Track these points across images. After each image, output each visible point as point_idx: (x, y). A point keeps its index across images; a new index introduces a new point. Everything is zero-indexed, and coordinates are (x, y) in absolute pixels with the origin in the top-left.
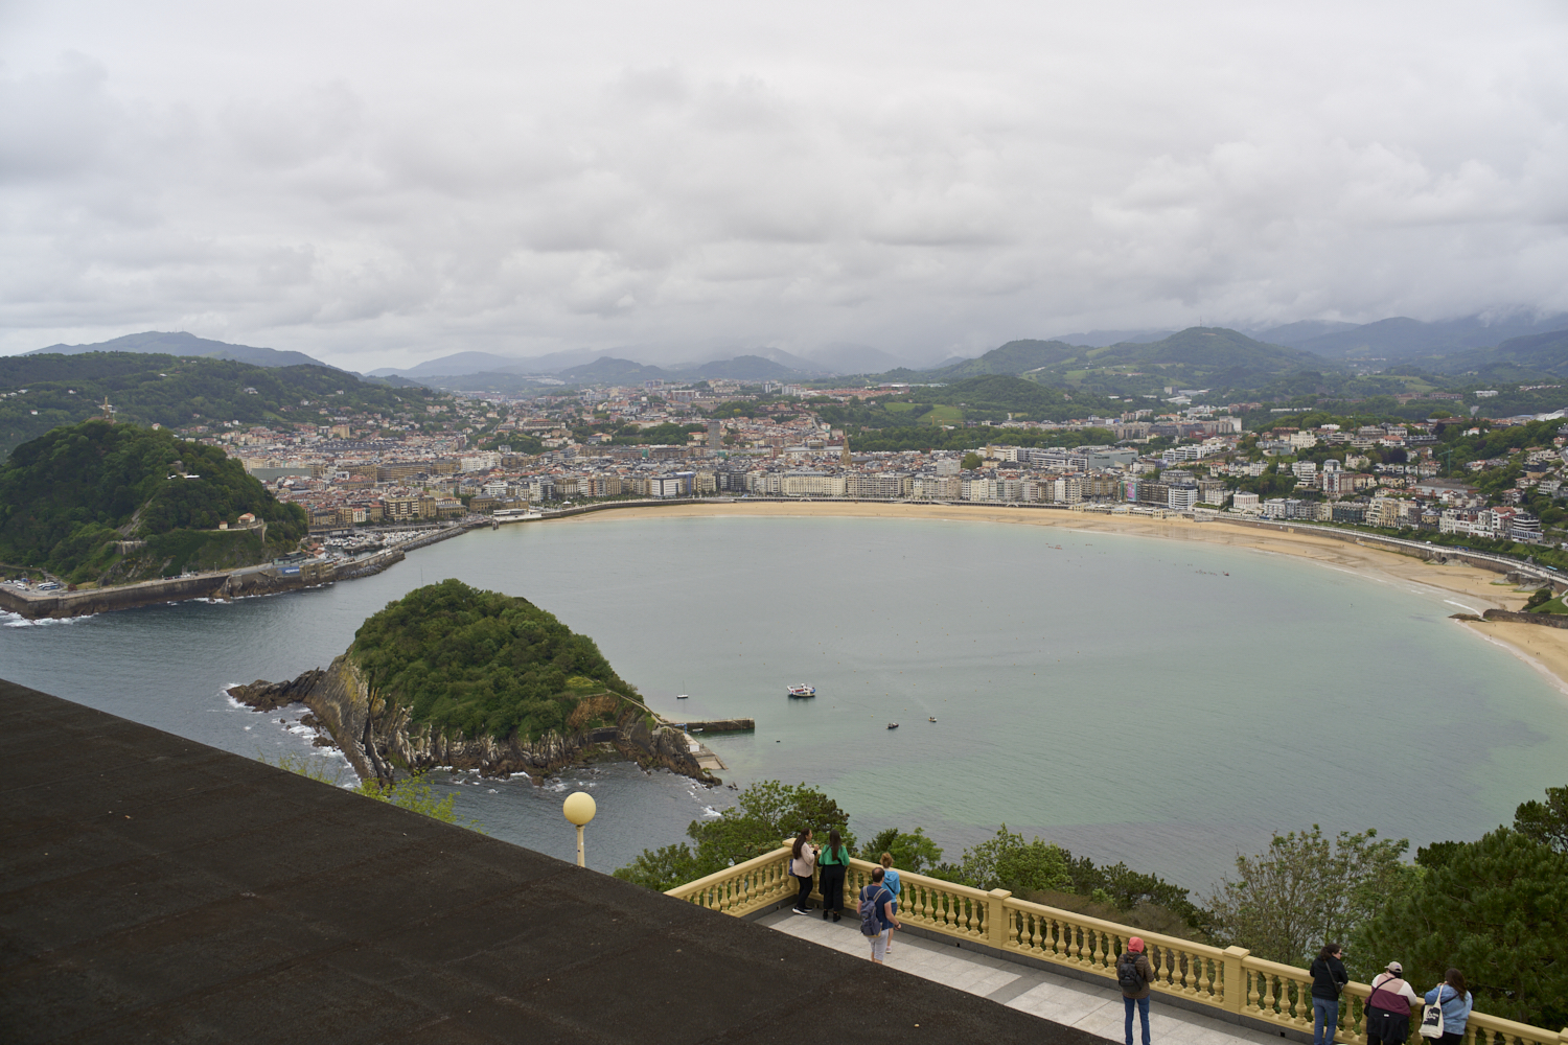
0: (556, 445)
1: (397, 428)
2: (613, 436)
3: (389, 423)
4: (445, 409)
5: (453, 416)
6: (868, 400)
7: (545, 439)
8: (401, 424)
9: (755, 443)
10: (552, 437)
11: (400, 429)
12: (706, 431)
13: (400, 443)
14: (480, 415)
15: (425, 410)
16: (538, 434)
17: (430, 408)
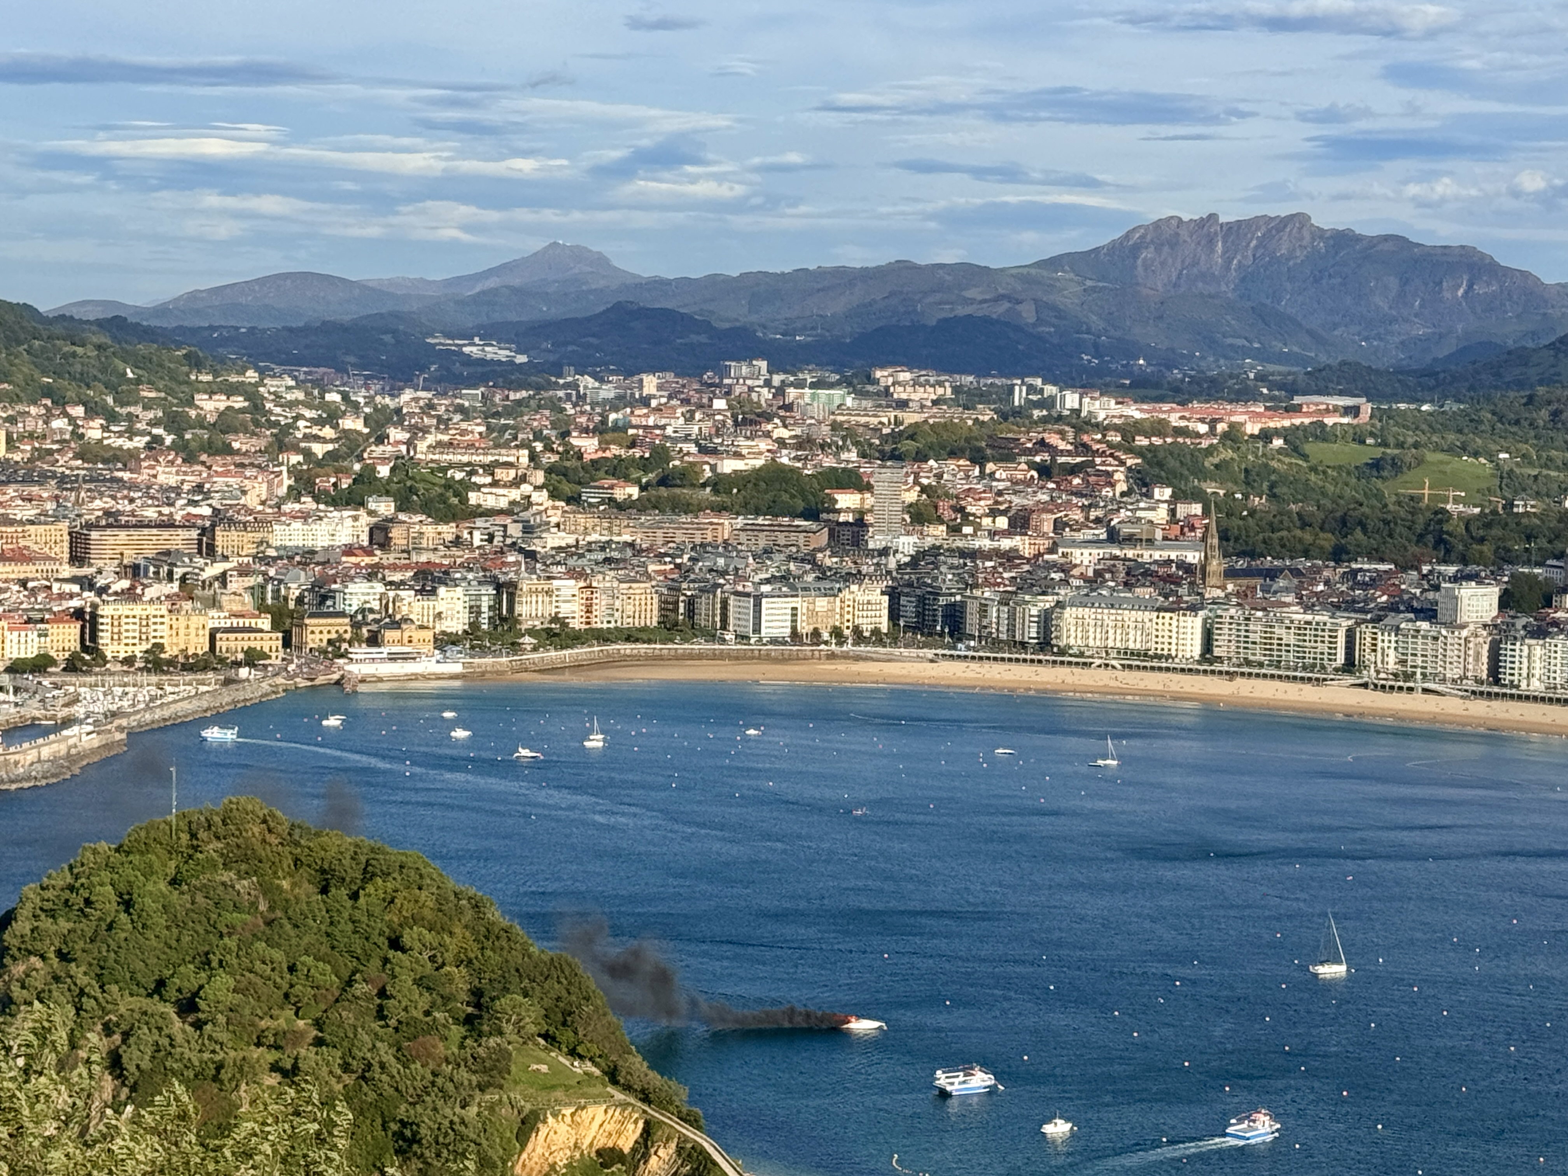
0: (503, 503)
1: (120, 442)
2: (643, 488)
3: (105, 429)
4: (239, 402)
5: (257, 424)
6: (1266, 436)
7: (478, 487)
8: (131, 433)
9: (986, 522)
10: (495, 484)
11: (128, 445)
12: (869, 488)
13: (126, 476)
14: (319, 422)
15: (190, 402)
16: (459, 476)
17: (201, 399)
